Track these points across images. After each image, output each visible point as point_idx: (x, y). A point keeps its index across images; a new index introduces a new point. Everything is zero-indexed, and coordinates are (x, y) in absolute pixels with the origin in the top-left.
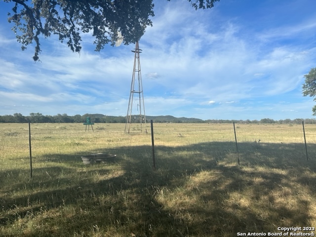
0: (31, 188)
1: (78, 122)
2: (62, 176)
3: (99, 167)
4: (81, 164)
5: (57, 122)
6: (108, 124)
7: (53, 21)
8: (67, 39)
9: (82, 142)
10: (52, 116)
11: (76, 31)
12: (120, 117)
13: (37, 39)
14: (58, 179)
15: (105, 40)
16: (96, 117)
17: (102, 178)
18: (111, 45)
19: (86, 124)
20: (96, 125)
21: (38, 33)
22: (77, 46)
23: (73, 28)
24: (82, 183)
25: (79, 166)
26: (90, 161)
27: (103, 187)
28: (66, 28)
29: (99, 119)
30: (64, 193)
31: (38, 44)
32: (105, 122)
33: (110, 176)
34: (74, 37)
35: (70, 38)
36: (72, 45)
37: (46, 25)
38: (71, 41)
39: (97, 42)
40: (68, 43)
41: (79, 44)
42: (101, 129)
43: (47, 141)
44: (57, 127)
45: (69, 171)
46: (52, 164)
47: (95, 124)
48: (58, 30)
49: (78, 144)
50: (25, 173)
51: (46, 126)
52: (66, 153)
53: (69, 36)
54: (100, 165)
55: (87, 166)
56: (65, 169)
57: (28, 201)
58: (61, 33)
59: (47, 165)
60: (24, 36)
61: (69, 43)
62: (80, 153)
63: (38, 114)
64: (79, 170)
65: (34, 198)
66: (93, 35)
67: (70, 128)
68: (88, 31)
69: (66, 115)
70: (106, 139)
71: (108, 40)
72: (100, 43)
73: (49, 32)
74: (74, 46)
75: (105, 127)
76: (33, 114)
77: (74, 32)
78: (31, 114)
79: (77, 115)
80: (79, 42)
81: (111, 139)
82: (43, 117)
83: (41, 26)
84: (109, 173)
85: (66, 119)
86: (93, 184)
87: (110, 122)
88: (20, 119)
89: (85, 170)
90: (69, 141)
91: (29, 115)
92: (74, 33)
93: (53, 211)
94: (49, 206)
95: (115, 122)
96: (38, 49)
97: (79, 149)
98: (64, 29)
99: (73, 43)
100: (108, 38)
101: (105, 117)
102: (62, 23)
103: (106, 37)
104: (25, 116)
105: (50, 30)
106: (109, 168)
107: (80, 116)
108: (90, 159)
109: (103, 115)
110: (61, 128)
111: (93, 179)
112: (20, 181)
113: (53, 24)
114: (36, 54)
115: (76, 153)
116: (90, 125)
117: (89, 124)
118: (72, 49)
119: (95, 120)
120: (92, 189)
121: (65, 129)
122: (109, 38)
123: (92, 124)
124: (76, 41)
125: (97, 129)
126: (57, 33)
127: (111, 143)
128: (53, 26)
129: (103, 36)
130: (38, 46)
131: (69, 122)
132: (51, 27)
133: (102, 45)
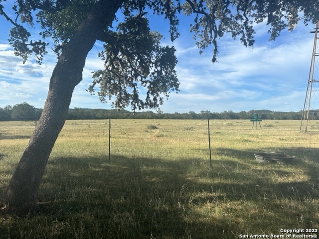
0: (213, 177)
1: (243, 119)
2: (237, 171)
3: (275, 167)
4: (254, 161)
5: (224, 119)
6: (277, 121)
7: (226, 21)
8: (241, 36)
9: (251, 139)
10: (219, 113)
11: (249, 25)
12: (292, 113)
13: (215, 42)
14: (234, 173)
15: (281, 26)
16: (263, 113)
17: (281, 180)
18: (290, 30)
19: (254, 121)
20: (264, 122)
21: (216, 36)
22: (251, 40)
23: (246, 23)
24: (259, 181)
25: (252, 163)
26: (264, 159)
27: (284, 190)
28: (238, 24)
29: (266, 115)
30: (243, 188)
31: (216, 46)
32: (272, 119)
33: (290, 179)
34: (247, 31)
35: (244, 34)
36: (245, 41)
37: (220, 26)
38: (244, 37)
39: (271, 31)
40: (241, 39)
41: (253, 37)
42: (270, 126)
43: (218, 136)
44: (225, 123)
45: (243, 167)
46: (226, 158)
47: (263, 120)
48: (231, 28)
49: (247, 141)
50: (205, 163)
51: (214, 122)
52: (237, 149)
53: (242, 31)
54: (276, 165)
55: (262, 164)
56: (240, 165)
57: (212, 188)
58: (233, 31)
59: (222, 158)
60: (202, 41)
61: (243, 40)
62: (250, 150)
63: (207, 111)
64: (253, 167)
65: (217, 187)
66: (268, 24)
67: (237, 124)
68: (261, 21)
69: (231, 112)
70: (278, 137)
71: (285, 25)
72: (275, 31)
73: (223, 32)
74: (247, 41)
75: (274, 124)
76: (203, 111)
77: (248, 26)
78: (201, 112)
79: (242, 112)
80: (253, 35)
81: (284, 138)
82: (211, 114)
83: (216, 28)
84: (288, 176)
85: (232, 116)
86: (272, 185)
87: (279, 119)
88: (194, 116)
89: (259, 168)
90: (239, 138)
91: (200, 113)
92: (247, 28)
93: (235, 203)
94: (231, 198)
95: (285, 118)
96: (216, 51)
97: (249, 146)
98: (236, 25)
99: (246, 37)
100: (284, 23)
101: (273, 114)
102: (235, 20)
103: (283, 22)
104: (197, 113)
105: (224, 30)
106: (288, 169)
107: (246, 112)
108: (264, 158)
109: (271, 111)
110: (228, 125)
111: (270, 179)
112: (202, 169)
113: (226, 24)
114: (214, 56)
115: (246, 150)
116: (258, 122)
117: (256, 121)
118: (245, 44)
119: (261, 116)
120: (271, 190)
121: (232, 125)
122: (287, 22)
123: (259, 121)
124: (249, 35)
125: (265, 126)
126: (230, 31)
127: (283, 142)
128: (226, 25)
129: (279, 22)
130: (216, 48)
131: (235, 119)
132: (225, 27)
133: (278, 32)
